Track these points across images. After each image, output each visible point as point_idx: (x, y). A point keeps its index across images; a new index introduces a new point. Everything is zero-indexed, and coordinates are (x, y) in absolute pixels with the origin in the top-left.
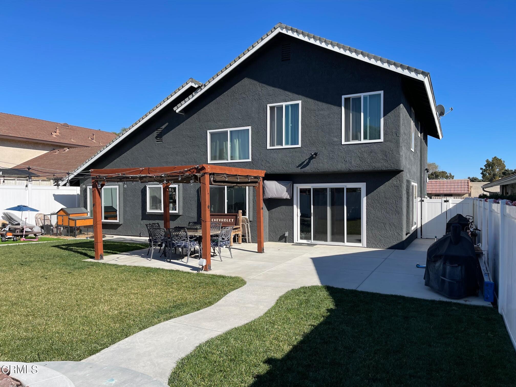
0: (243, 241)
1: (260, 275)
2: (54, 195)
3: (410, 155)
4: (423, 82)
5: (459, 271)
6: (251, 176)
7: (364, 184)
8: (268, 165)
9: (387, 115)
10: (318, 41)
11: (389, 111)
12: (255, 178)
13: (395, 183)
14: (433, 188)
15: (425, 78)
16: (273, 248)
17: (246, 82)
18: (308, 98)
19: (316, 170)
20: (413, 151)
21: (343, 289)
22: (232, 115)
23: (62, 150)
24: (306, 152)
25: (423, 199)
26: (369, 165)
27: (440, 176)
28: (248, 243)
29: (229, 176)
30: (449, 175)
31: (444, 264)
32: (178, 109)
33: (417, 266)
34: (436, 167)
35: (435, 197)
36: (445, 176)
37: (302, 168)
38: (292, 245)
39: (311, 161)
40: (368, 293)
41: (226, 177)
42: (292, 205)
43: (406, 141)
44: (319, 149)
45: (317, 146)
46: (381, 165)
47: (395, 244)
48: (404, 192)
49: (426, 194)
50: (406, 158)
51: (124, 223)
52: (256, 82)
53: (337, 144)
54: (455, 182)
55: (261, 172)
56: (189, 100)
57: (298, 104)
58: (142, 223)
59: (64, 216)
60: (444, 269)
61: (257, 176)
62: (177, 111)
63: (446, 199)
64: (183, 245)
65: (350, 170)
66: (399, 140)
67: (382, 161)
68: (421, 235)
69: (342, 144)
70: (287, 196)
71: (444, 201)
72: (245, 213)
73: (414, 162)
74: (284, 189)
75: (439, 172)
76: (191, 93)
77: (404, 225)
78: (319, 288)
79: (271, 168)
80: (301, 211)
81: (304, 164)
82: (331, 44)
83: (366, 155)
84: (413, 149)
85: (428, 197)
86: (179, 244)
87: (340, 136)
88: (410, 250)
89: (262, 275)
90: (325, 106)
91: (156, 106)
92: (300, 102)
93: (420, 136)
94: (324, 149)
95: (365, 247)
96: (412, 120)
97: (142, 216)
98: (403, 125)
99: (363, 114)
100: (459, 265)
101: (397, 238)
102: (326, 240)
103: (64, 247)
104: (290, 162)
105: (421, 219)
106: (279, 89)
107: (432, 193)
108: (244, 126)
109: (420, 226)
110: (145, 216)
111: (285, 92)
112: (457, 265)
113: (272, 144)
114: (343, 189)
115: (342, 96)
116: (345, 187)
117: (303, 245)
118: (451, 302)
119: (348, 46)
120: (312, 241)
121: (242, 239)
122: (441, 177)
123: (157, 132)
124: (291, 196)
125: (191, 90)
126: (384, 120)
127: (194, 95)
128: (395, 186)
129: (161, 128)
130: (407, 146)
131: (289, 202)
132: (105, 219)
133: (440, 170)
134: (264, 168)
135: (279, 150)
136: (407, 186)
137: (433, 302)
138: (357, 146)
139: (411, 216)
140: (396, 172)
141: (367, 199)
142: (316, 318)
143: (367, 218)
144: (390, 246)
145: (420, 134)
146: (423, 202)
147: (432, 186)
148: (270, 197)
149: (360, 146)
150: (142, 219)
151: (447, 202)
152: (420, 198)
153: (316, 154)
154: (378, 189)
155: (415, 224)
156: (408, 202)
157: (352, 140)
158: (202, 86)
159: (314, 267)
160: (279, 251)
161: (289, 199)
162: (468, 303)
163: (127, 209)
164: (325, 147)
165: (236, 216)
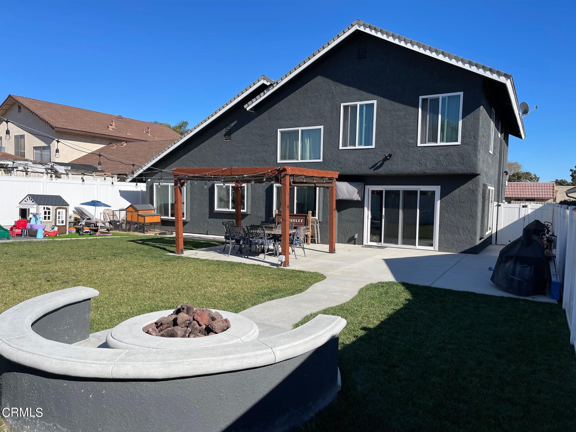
0: (312, 242)
1: (337, 272)
2: (120, 191)
3: (489, 157)
4: (505, 84)
5: (528, 271)
6: (326, 177)
7: (439, 187)
8: (340, 166)
9: (466, 117)
10: (397, 39)
11: (469, 113)
12: (329, 179)
13: (471, 186)
14: (513, 192)
15: (507, 80)
16: (343, 249)
17: (319, 80)
18: (384, 98)
19: (390, 171)
20: (492, 153)
21: (418, 285)
22: (303, 114)
23: (119, 144)
24: (380, 153)
25: (500, 204)
26: (445, 168)
27: (523, 177)
28: (317, 243)
29: (306, 177)
30: (533, 177)
31: (515, 264)
32: (249, 107)
33: (489, 269)
34: (519, 167)
35: (515, 201)
36: (529, 178)
37: (375, 170)
38: (362, 247)
39: (385, 162)
40: (441, 289)
41: (304, 178)
42: (363, 207)
43: (484, 144)
44: (393, 150)
45: (392, 147)
46: (458, 168)
47: (468, 248)
48: (480, 196)
49: (504, 198)
50: (483, 161)
51: (190, 221)
52: (330, 80)
53: (413, 145)
54: (539, 186)
55: (335, 174)
56: (260, 98)
57: (373, 104)
58: (209, 222)
59: (133, 212)
60: (514, 269)
61: (331, 177)
62: (248, 109)
63: (525, 204)
64: (260, 242)
65: (425, 172)
66: (477, 143)
67: (459, 164)
68: (496, 241)
69: (418, 146)
70: (358, 198)
71: (523, 206)
72: (315, 214)
73: (492, 165)
74: (356, 190)
75: (522, 173)
76: (263, 91)
77: (478, 229)
78: (395, 284)
79: (343, 169)
80: (371, 214)
81: (377, 165)
82: (410, 43)
83: (442, 158)
84: (491, 151)
85: (506, 202)
86: (257, 242)
87: (416, 138)
88: (483, 255)
89: (339, 272)
90: (401, 106)
91: (227, 104)
92: (375, 102)
93: (500, 137)
94: (398, 150)
95: (437, 251)
96: (492, 121)
97: (209, 214)
98: (482, 128)
99: (440, 116)
100: (528, 265)
101: (470, 243)
102: (397, 243)
103: (140, 242)
104: (363, 163)
105: (497, 224)
106: (354, 88)
107: (512, 197)
108: (316, 126)
109: (496, 232)
110: (213, 214)
111: (360, 91)
112: (526, 265)
113: (344, 145)
114: (417, 191)
115: (420, 97)
116: (418, 189)
117: (373, 247)
118: (519, 299)
119: (428, 45)
120: (383, 244)
121: (311, 239)
122: (524, 179)
123: (225, 130)
124: (362, 198)
125: (263, 88)
126: (462, 122)
127: (266, 92)
128: (470, 190)
129: (230, 125)
130: (485, 149)
131: (360, 204)
132: (171, 217)
133: (523, 170)
134: (335, 169)
135: (351, 151)
136: (483, 190)
137: (502, 297)
138: (433, 149)
139: (486, 221)
140: (472, 176)
141: (441, 202)
142: (397, 305)
143: (440, 222)
144: (462, 250)
145: (501, 134)
146: (499, 207)
147: (512, 190)
148: (340, 199)
149: (437, 148)
150: (209, 218)
151: (526, 208)
152: (497, 203)
153: (390, 156)
154: (453, 193)
155: (490, 229)
156: (484, 207)
157: (428, 142)
158: (274, 83)
159: (388, 267)
160: (350, 252)
161: (360, 201)
162: (535, 300)
163: (194, 207)
164: (399, 149)
165: (306, 217)
